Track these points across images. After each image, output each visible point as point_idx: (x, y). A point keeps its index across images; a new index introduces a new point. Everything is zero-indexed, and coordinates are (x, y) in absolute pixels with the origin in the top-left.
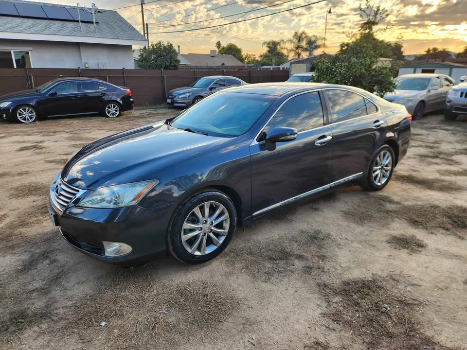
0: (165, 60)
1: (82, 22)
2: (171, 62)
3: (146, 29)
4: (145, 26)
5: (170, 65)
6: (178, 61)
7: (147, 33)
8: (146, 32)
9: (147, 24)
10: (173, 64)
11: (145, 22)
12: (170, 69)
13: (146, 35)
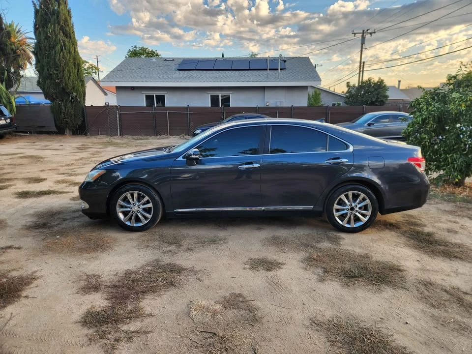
0: (372, 95)
1: (270, 69)
2: (378, 98)
3: (362, 67)
4: (362, 65)
5: (376, 101)
6: (387, 97)
7: (363, 71)
8: (361, 70)
9: (364, 63)
10: (379, 100)
11: (363, 61)
12: (376, 105)
13: (361, 72)
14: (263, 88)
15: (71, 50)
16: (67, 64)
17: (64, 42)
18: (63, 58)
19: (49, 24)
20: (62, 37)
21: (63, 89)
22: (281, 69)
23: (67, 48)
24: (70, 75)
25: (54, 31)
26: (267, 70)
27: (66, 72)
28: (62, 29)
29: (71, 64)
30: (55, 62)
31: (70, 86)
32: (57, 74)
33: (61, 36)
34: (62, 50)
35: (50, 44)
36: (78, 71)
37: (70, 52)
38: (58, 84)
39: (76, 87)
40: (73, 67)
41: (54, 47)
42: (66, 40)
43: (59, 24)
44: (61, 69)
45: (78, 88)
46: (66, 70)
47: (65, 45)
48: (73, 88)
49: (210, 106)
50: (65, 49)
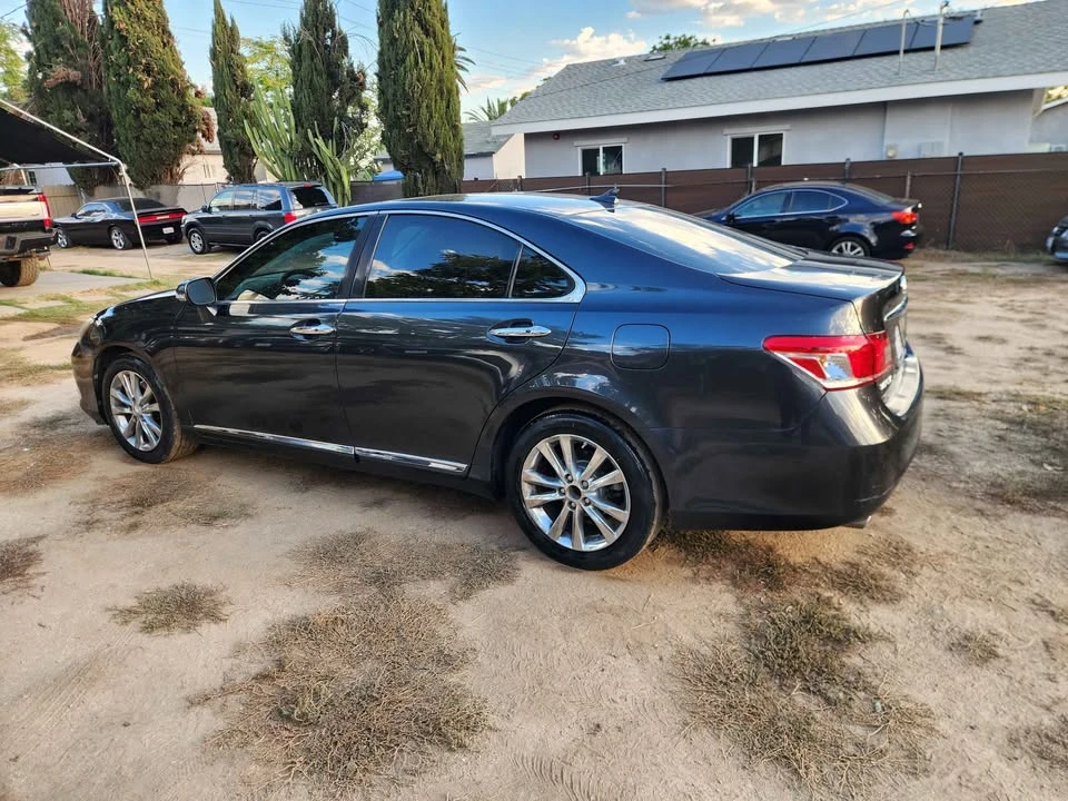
14: (882, 107)
15: (434, 62)
16: (424, 92)
17: (421, 44)
18: (418, 81)
19: (397, 11)
20: (419, 34)
21: (420, 146)
22: (943, 47)
23: (427, 57)
24: (431, 116)
25: (404, 24)
26: (897, 53)
27: (424, 110)
28: (419, 18)
29: (433, 92)
30: (404, 90)
31: (431, 139)
32: (409, 116)
33: (417, 34)
34: (417, 63)
35: (397, 54)
36: (448, 107)
37: (431, 67)
38: (410, 137)
39: (441, 142)
40: (438, 97)
41: (404, 61)
42: (426, 41)
43: (413, 9)
44: (415, 106)
45: (445, 143)
46: (424, 104)
47: (422, 53)
48: (436, 143)
49: (728, 166)
50: (423, 61)
